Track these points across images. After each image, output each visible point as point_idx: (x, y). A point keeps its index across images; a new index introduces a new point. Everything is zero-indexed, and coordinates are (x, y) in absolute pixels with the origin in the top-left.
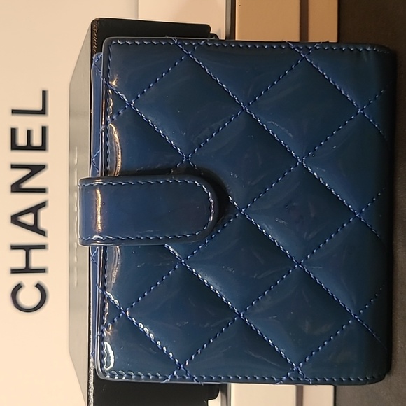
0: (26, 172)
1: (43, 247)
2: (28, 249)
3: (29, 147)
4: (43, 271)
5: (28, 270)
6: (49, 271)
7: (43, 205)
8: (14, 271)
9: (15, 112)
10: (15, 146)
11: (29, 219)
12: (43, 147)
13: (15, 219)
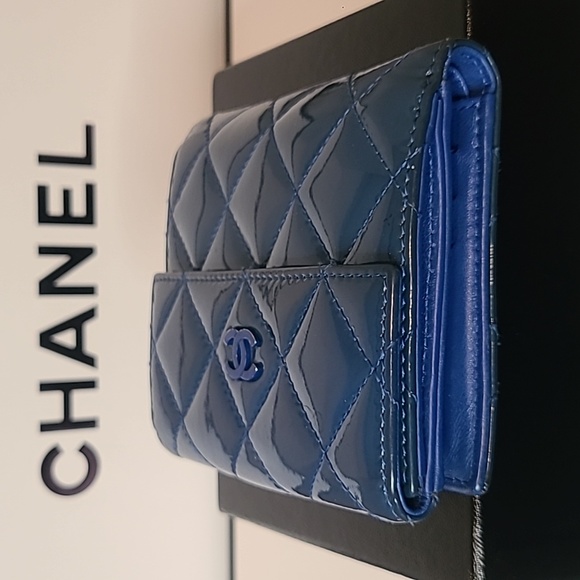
0: (61, 260)
1: (90, 385)
2: (67, 388)
3: (67, 219)
4: (90, 424)
5: (68, 423)
6: (101, 423)
7: (90, 314)
8: (46, 427)
9: (44, 159)
10: (44, 217)
11: (67, 338)
12: (88, 219)
13: (47, 340)
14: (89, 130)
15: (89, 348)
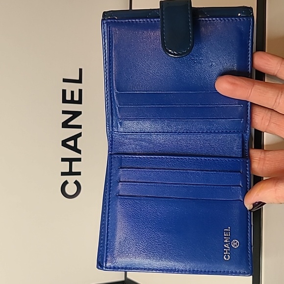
1: (79, 160)
2: (71, 160)
3: (72, 101)
4: (79, 174)
5: (71, 173)
6: (82, 174)
7: (80, 135)
8: (63, 174)
9: (65, 80)
10: (65, 101)
11: (71, 143)
12: (80, 102)
13: (64, 143)
14: (81, 70)
15: (79, 147)
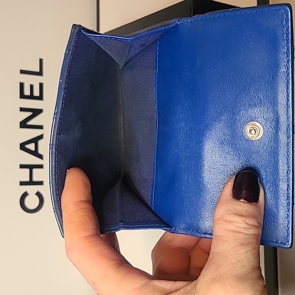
0: (30, 114)
1: (41, 167)
2: (31, 167)
3: (32, 97)
4: (40, 183)
5: (31, 182)
7: (41, 137)
8: (22, 183)
9: (22, 72)
10: (22, 96)
11: (31, 147)
12: (40, 98)
13: (23, 147)
14: (41, 61)
15: (40, 152)
